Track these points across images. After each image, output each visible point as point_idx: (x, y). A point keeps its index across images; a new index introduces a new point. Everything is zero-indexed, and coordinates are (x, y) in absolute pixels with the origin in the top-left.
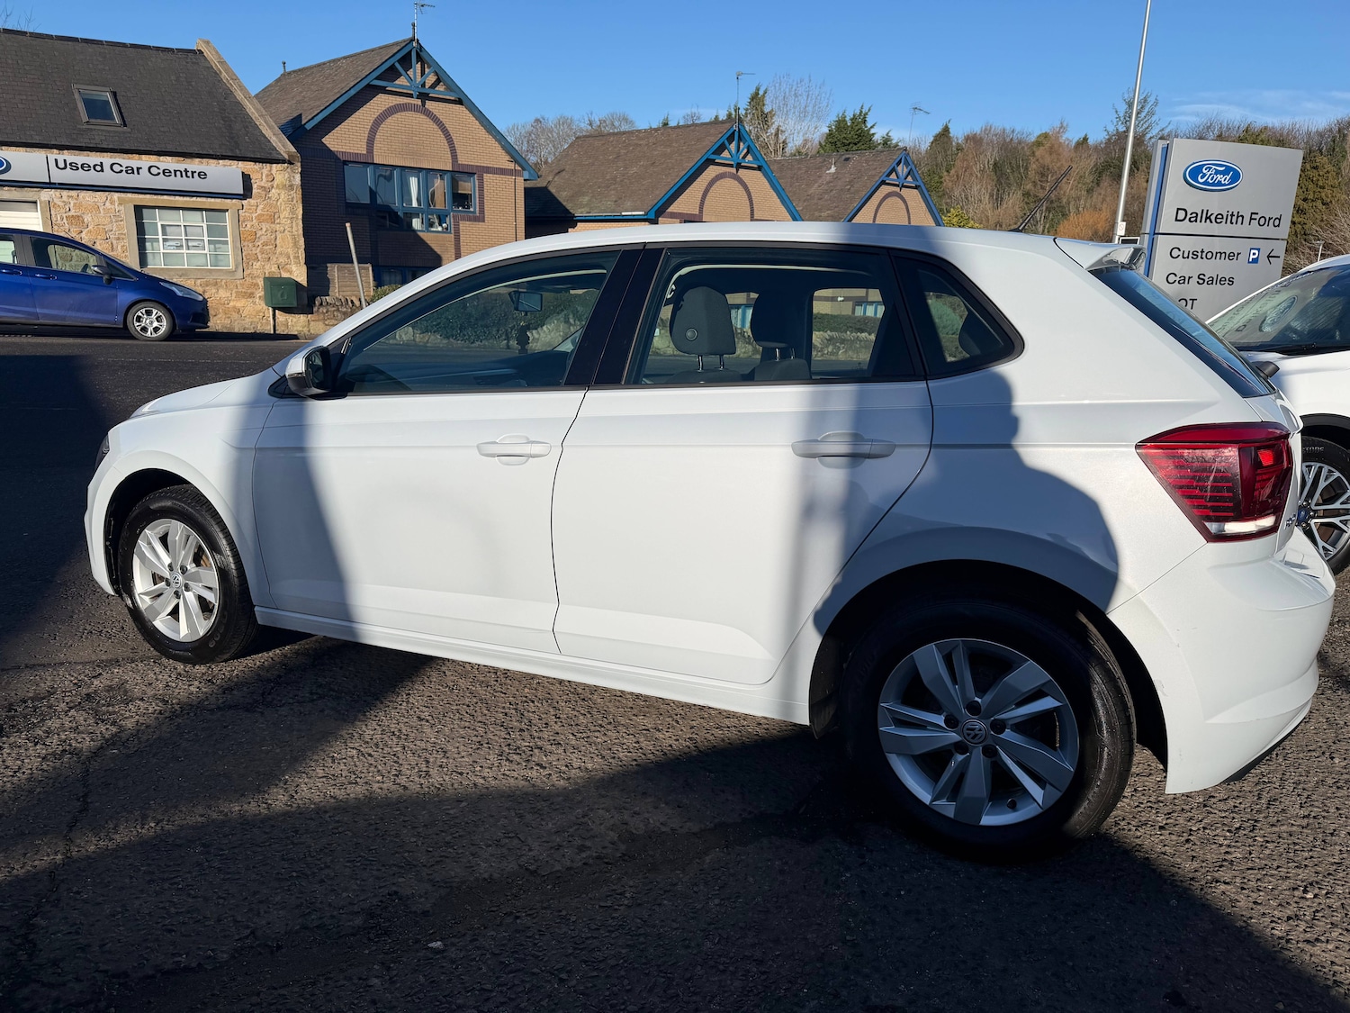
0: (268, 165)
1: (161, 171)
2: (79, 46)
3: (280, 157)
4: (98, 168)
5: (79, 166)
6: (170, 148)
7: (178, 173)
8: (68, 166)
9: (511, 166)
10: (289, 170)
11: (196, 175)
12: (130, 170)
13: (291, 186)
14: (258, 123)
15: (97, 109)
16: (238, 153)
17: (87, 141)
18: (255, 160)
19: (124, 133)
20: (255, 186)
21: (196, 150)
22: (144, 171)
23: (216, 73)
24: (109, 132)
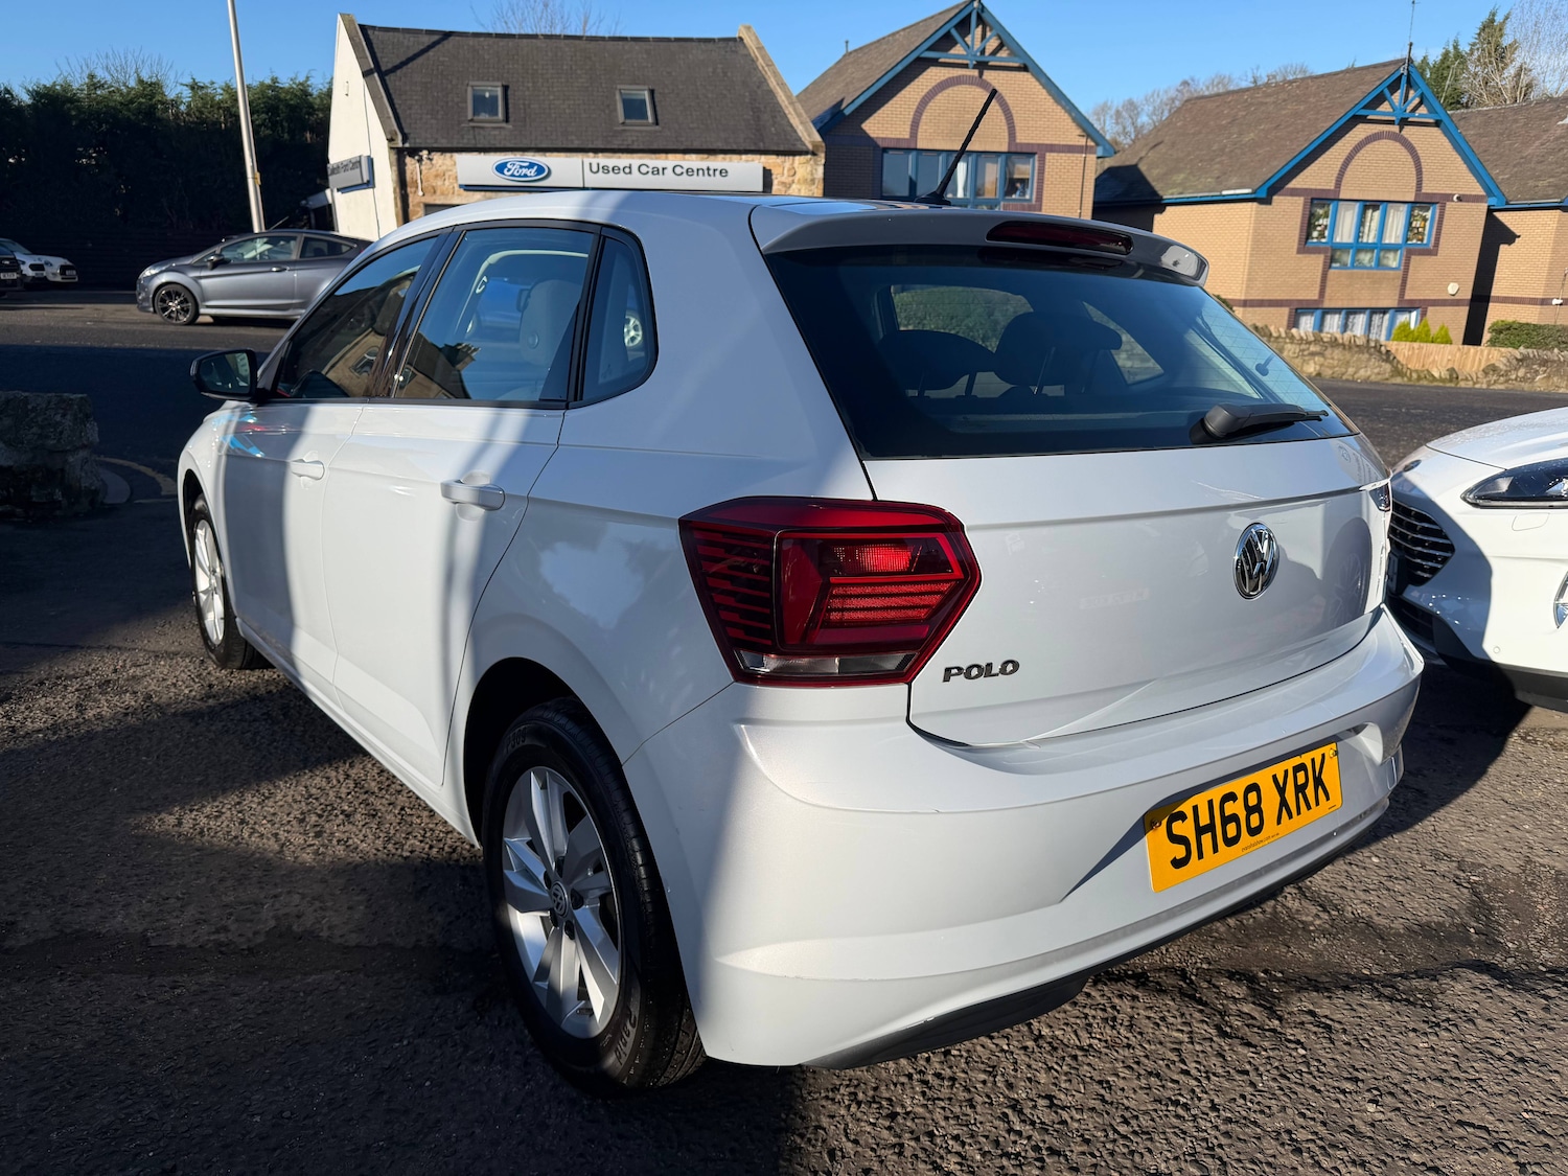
0: (791, 158)
1: (684, 171)
2: (627, 46)
3: (804, 148)
4: (627, 170)
5: (610, 169)
6: (696, 145)
7: (701, 172)
8: (601, 170)
9: (1082, 141)
10: (812, 162)
11: (717, 173)
12: (656, 171)
13: (813, 181)
14: (787, 112)
15: (634, 109)
16: (761, 146)
17: (620, 142)
18: (778, 153)
19: (656, 132)
20: (775, 182)
21: (720, 145)
22: (669, 172)
23: (753, 60)
24: (641, 131)
